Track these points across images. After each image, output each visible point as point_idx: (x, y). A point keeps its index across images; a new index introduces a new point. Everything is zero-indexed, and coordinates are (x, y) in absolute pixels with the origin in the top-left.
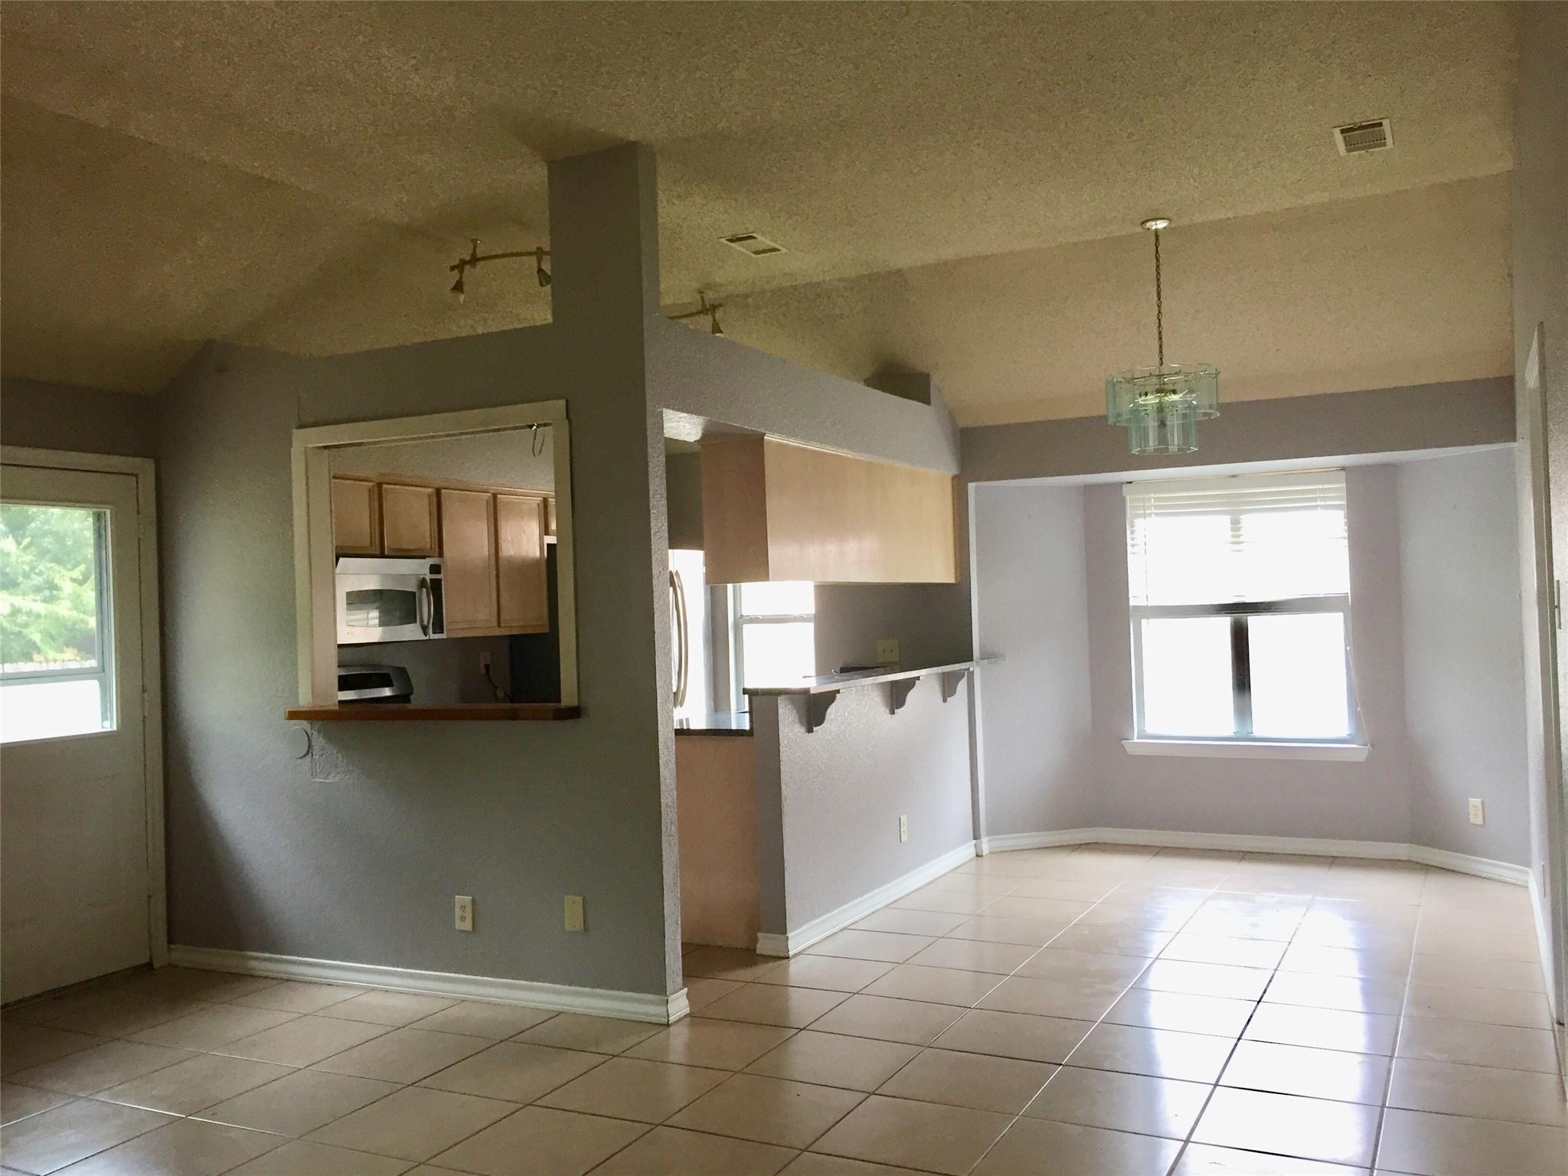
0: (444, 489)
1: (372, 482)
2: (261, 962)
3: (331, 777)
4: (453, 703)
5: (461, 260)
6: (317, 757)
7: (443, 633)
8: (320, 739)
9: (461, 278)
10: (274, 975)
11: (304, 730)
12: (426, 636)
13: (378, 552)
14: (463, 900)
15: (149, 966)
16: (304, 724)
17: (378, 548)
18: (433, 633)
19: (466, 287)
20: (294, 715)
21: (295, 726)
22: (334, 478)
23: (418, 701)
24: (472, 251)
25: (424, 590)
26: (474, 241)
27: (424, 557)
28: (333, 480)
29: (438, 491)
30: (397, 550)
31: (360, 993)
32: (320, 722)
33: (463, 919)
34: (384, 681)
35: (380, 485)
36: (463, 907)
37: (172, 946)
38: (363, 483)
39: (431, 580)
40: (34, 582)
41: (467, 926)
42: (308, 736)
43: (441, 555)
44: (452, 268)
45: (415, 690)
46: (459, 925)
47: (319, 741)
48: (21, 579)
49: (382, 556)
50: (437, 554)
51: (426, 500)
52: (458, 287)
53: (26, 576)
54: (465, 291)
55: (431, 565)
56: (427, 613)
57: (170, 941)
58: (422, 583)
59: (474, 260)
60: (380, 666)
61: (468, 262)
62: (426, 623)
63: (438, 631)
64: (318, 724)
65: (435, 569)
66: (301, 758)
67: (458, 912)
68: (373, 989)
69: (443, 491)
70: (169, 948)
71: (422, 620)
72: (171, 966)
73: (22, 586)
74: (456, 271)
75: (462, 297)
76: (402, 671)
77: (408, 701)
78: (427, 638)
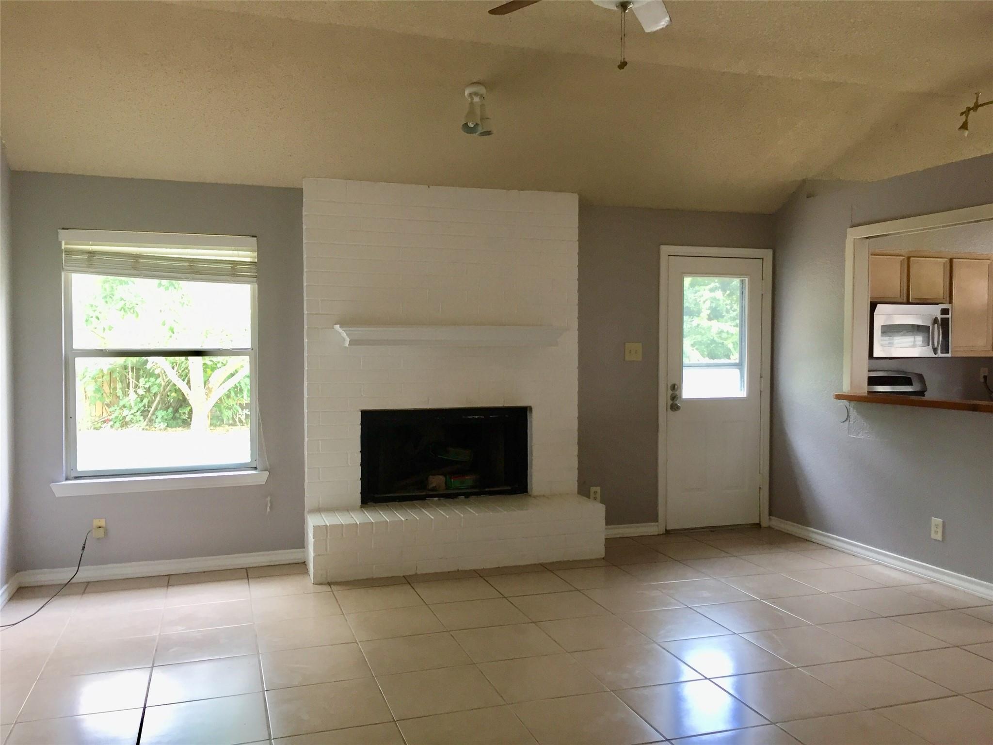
0: (955, 258)
1: (903, 256)
2: (816, 535)
3: (860, 435)
4: (957, 400)
5: (967, 108)
6: (852, 423)
7: (948, 353)
8: (854, 412)
9: (966, 120)
10: (822, 543)
11: (846, 406)
12: (936, 354)
13: (905, 300)
14: (937, 521)
15: (758, 525)
16: (846, 402)
17: (905, 297)
18: (941, 353)
19: (969, 125)
20: (839, 397)
21: (840, 403)
22: (871, 255)
23: (929, 396)
24: (975, 101)
25: (936, 325)
26: (977, 94)
27: (937, 304)
28: (871, 256)
29: (951, 261)
30: (920, 299)
31: (871, 563)
32: (855, 402)
33: (936, 532)
34: (908, 381)
35: (909, 258)
36: (937, 526)
37: (771, 517)
38: (898, 257)
39: (941, 318)
40: (732, 315)
41: (939, 537)
42: (847, 410)
43: (950, 302)
44: (962, 114)
45: (928, 390)
46: (933, 536)
47: (853, 413)
48: (725, 313)
49: (908, 303)
50: (948, 301)
51: (942, 267)
52: (964, 126)
53: (728, 312)
54: (969, 128)
55: (942, 309)
56: (937, 341)
57: (770, 514)
58: (935, 321)
59: (977, 106)
60: (905, 373)
61: (972, 109)
62: (936, 346)
63: (944, 352)
64: (853, 404)
65: (945, 311)
66: (844, 422)
67: (933, 529)
68: (879, 564)
69: (954, 260)
70: (770, 519)
71: (933, 344)
72: (770, 528)
73: (725, 318)
74: (964, 116)
75: (966, 133)
76: (921, 377)
77: (924, 395)
78: (936, 356)
